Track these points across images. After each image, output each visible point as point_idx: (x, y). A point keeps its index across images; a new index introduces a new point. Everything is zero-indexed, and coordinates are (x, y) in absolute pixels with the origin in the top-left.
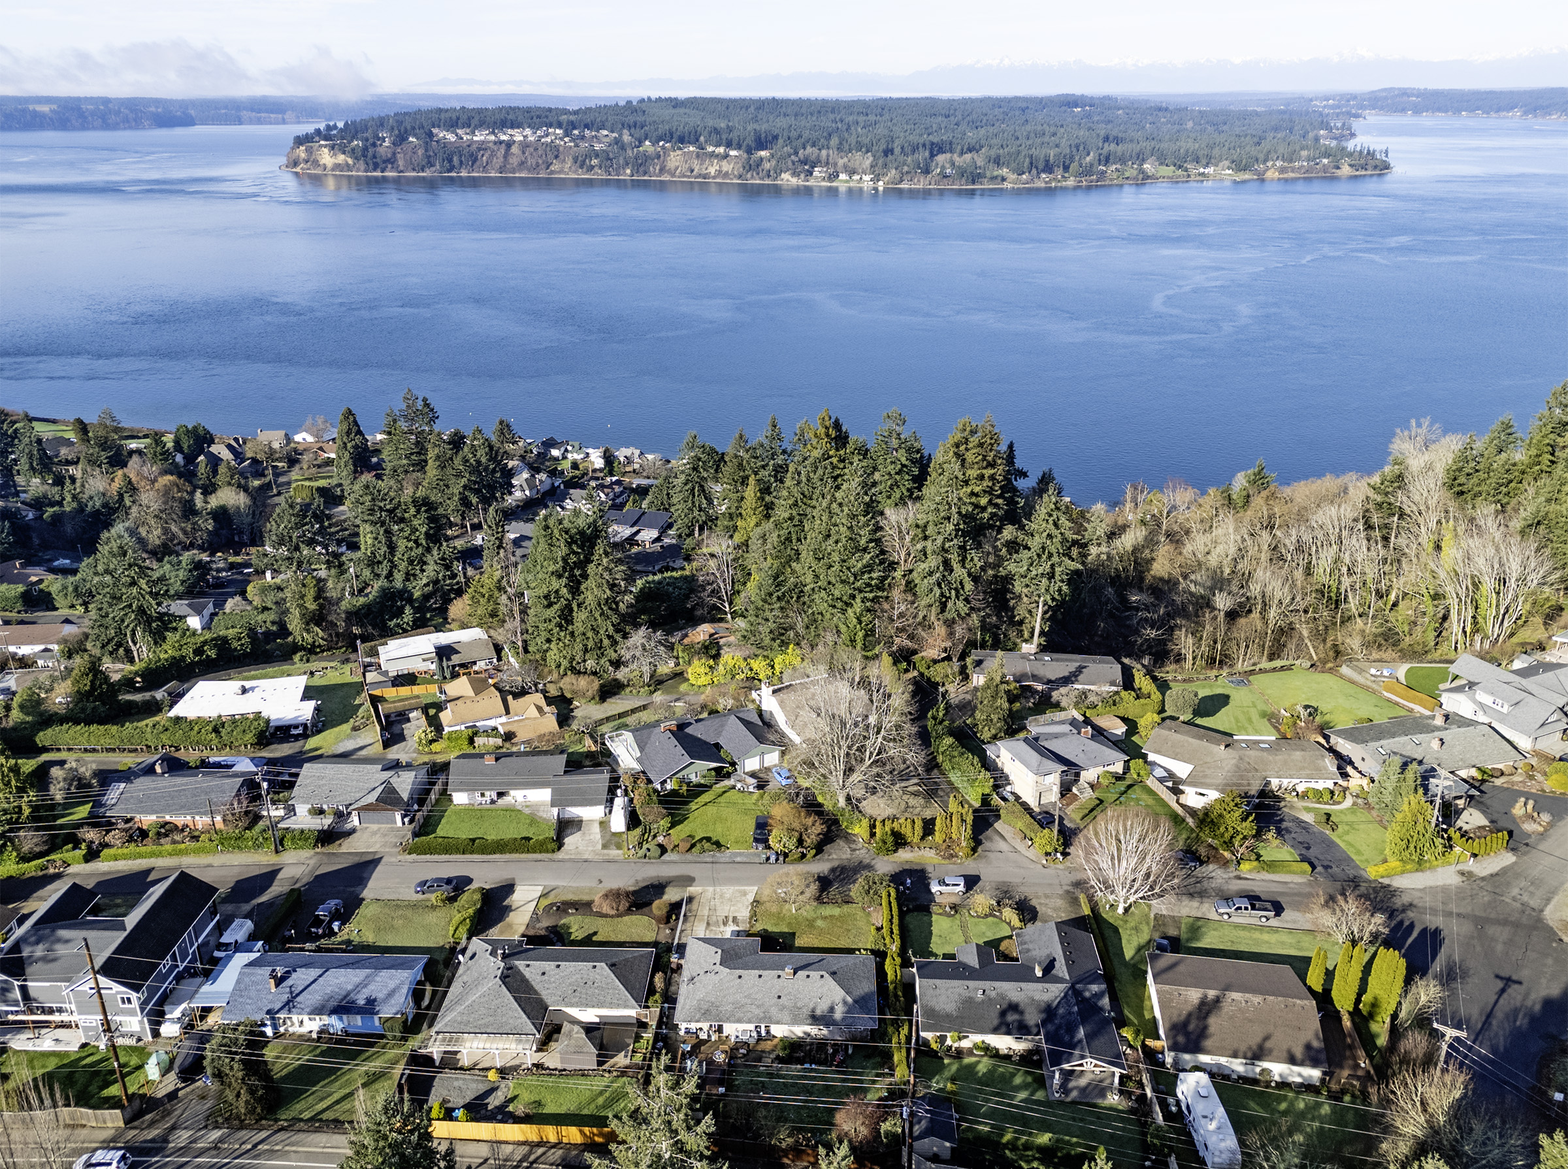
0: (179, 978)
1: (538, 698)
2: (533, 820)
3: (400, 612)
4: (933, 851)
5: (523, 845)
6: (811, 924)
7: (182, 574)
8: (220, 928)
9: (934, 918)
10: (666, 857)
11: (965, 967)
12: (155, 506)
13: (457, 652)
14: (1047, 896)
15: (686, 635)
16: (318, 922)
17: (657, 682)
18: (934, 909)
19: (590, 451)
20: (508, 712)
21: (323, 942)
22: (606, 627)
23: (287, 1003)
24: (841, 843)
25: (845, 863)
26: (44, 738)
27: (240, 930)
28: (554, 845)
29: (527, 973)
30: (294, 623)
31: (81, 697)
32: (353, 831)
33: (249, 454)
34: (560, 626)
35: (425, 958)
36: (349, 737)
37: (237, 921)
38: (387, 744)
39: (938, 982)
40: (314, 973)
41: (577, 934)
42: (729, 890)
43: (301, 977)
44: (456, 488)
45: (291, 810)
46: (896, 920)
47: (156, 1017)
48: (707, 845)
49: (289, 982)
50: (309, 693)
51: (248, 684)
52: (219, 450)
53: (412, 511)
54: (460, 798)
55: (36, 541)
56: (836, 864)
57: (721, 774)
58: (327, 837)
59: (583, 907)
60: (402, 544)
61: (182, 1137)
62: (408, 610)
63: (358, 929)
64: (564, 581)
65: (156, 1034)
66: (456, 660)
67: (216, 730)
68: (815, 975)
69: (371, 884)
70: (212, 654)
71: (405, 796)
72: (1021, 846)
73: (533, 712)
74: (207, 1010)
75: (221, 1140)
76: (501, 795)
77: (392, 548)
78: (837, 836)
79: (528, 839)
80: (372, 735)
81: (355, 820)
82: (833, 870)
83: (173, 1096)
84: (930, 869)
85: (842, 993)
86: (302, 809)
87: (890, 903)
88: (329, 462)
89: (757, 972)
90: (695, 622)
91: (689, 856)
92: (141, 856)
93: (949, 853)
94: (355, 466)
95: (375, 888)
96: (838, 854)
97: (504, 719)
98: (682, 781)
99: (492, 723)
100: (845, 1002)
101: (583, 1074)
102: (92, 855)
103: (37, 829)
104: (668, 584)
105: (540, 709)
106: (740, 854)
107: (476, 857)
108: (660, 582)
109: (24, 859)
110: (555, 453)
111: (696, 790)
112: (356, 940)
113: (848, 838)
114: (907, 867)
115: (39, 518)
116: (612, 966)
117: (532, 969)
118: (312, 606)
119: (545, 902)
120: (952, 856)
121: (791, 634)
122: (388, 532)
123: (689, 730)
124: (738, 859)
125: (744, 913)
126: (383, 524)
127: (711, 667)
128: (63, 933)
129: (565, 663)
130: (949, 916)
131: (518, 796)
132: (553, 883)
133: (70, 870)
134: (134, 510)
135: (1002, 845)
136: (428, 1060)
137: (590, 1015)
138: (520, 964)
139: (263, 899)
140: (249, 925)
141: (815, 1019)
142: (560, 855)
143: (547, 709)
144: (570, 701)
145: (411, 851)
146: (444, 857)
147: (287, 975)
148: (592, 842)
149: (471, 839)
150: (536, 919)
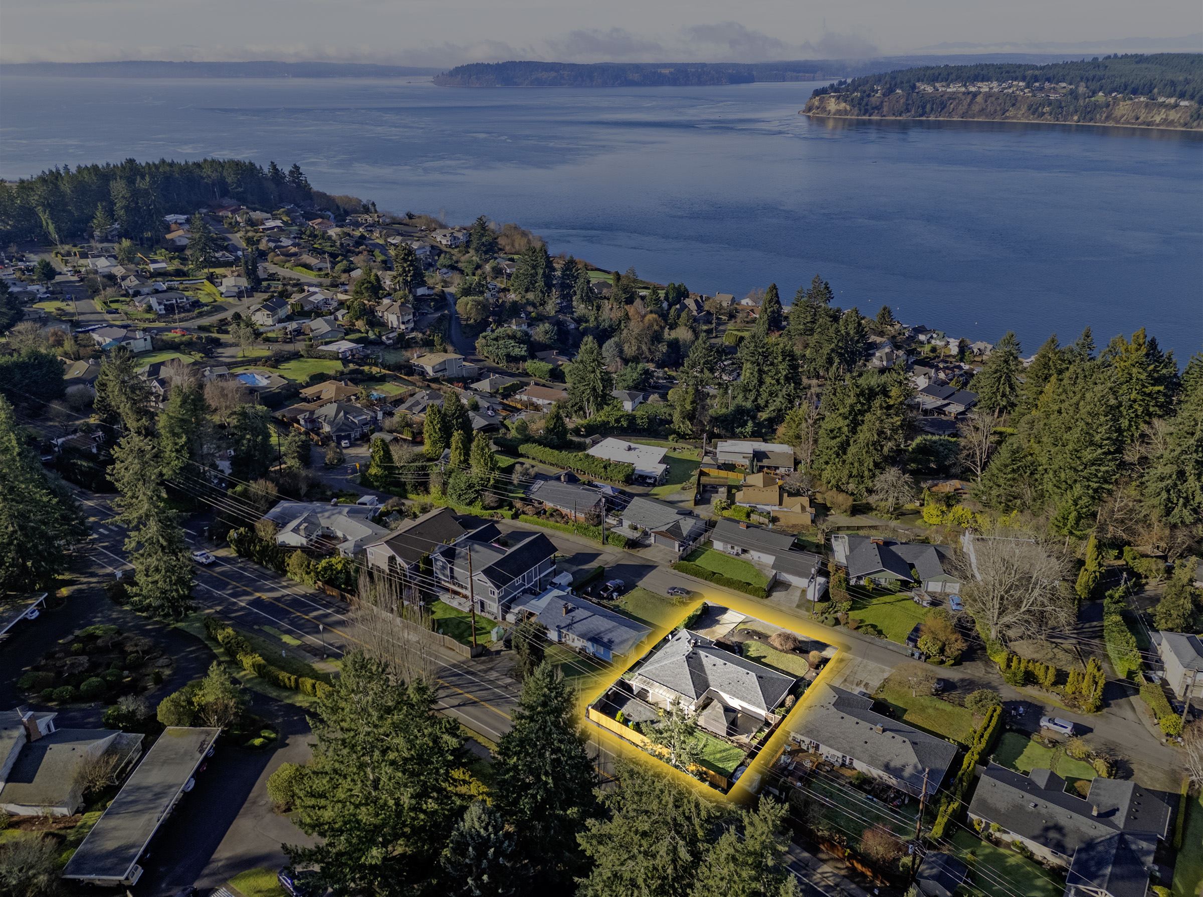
0: (525, 592)
1: (805, 501)
2: (759, 574)
3: (745, 424)
4: (1059, 697)
5: (745, 587)
6: (923, 709)
7: (635, 376)
8: (556, 573)
9: (1031, 743)
10: (838, 628)
11: (1031, 783)
12: (636, 331)
13: (768, 458)
14: (1150, 766)
15: (936, 485)
16: (606, 589)
17: (899, 512)
18: (1035, 737)
19: (951, 340)
20: (781, 504)
21: (605, 602)
22: (869, 462)
23: (569, 625)
24: (980, 664)
25: (976, 679)
26: (522, 449)
27: (565, 578)
28: (764, 594)
29: (704, 660)
30: (676, 417)
31: (549, 431)
32: (649, 546)
33: (706, 308)
34: (838, 455)
36: (678, 493)
37: (565, 573)
38: (697, 503)
39: (997, 782)
40: (587, 613)
41: (753, 652)
42: (872, 665)
43: (580, 613)
44: (826, 350)
45: (621, 523)
46: (989, 730)
47: (506, 609)
48: (870, 630)
49: (573, 614)
50: (665, 460)
51: (633, 445)
52: (690, 302)
53: (780, 359)
54: (718, 545)
55: (571, 342)
56: (967, 677)
57: (905, 585)
58: (632, 544)
59: (763, 637)
60: (768, 380)
61: (493, 675)
62: (750, 424)
63: (626, 602)
64: (847, 422)
65: (504, 619)
66: (765, 462)
67: (605, 467)
68: (899, 739)
69: (645, 579)
70: (625, 424)
71: (685, 533)
72: (1147, 721)
73: (798, 508)
74: (531, 614)
75: (510, 685)
76: (744, 551)
77: (761, 382)
78: (980, 659)
79: (749, 584)
80: (690, 495)
81: (652, 540)
82: (962, 680)
83: (498, 652)
84: (1048, 709)
85: (916, 760)
86: (626, 523)
87: (992, 716)
88: (754, 321)
89: (856, 720)
90: (949, 477)
91: (855, 633)
92: (537, 524)
93: (1073, 702)
94: (770, 325)
95: (647, 582)
96: (973, 670)
97: (777, 508)
98: (872, 581)
99: (768, 508)
100: (915, 767)
101: (716, 736)
102: (515, 516)
103: (495, 493)
104: (941, 445)
105: (803, 508)
106: (894, 645)
107: (713, 584)
108: (935, 442)
109: (485, 508)
110: (922, 337)
111: (881, 591)
112: (622, 607)
113: (988, 662)
114: (1029, 700)
115: (577, 329)
116: (760, 678)
117: (708, 660)
118: (689, 407)
119: (742, 627)
120: (1075, 706)
121: (1019, 502)
122: (760, 371)
123: (893, 548)
124: (891, 647)
125: (875, 683)
126: (758, 365)
127: (943, 512)
128: (477, 547)
129: (833, 482)
130: (1045, 746)
131: (754, 555)
132: (753, 617)
133: (504, 521)
134: (625, 331)
135: (1129, 714)
136: (629, 689)
137: (735, 703)
138: (702, 654)
139: (586, 567)
140: (570, 578)
141: (887, 768)
142: (767, 602)
143: (808, 509)
144: (829, 509)
145: (676, 567)
146: (693, 578)
147: (573, 609)
148: (791, 601)
149: (713, 572)
150: (731, 634)
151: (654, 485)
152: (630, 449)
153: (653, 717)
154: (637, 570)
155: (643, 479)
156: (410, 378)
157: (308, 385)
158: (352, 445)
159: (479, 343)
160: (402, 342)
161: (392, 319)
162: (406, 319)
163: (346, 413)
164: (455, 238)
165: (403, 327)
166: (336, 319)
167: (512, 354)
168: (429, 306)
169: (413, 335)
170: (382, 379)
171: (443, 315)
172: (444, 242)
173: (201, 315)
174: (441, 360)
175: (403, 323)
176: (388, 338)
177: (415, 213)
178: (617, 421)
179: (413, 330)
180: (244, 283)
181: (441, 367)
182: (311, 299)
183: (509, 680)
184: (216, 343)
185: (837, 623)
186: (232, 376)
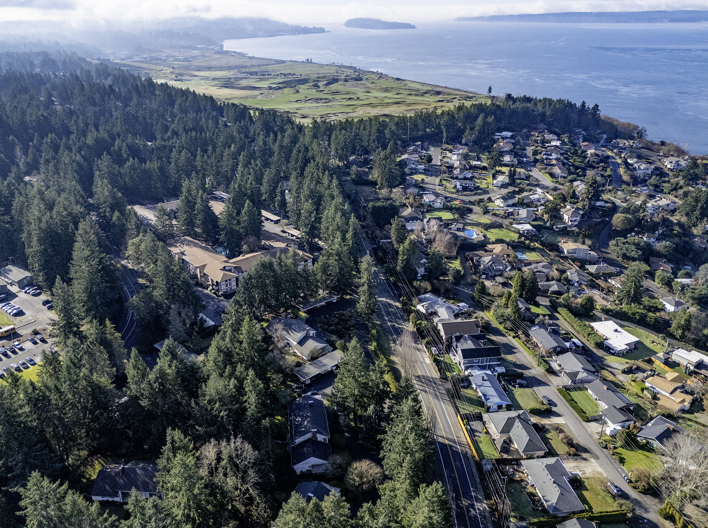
0: (479, 366)
1: (690, 398)
2: (596, 412)
5: (581, 412)
8: (499, 365)
10: (604, 450)
16: (516, 382)
23: (480, 386)
25: (645, 503)
26: (559, 309)
27: (501, 369)
28: (587, 420)
32: (558, 376)
35: (510, 403)
36: (620, 363)
38: (624, 372)
40: (490, 385)
41: (549, 435)
42: (599, 470)
43: (487, 383)
45: (556, 360)
46: (607, 514)
48: (620, 459)
49: (484, 382)
51: (619, 329)
54: (590, 391)
56: (641, 500)
58: (552, 372)
59: (561, 433)
63: (518, 390)
66: (703, 371)
67: (591, 334)
68: (558, 488)
69: (539, 388)
70: (638, 318)
71: (578, 378)
73: (680, 400)
74: (472, 375)
76: (599, 400)
78: (660, 499)
79: (585, 413)
81: (562, 374)
82: (635, 499)
85: (556, 499)
86: (558, 362)
89: (548, 474)
91: (610, 456)
92: (520, 344)
96: (649, 501)
97: (666, 394)
98: (648, 443)
99: (660, 392)
102: (515, 338)
105: (682, 402)
106: (624, 471)
107: (568, 405)
109: (505, 328)
111: (649, 449)
116: (531, 441)
117: (518, 426)
119: (559, 425)
124: (619, 470)
125: (590, 475)
128: (469, 340)
131: (601, 403)
132: (569, 425)
133: (508, 337)
136: (481, 417)
139: (518, 370)
140: (503, 370)
142: (584, 424)
143: (686, 403)
145: (559, 390)
146: (562, 398)
147: (486, 380)
148: (597, 429)
149: (573, 400)
150: (549, 425)
151: (613, 354)
152: (616, 331)
153: (480, 430)
154: (540, 383)
155: (608, 350)
156: (550, 253)
157: (493, 243)
158: (487, 278)
159: (612, 243)
160: (565, 232)
161: (566, 217)
162: (573, 219)
163: (493, 263)
164: (678, 165)
165: (570, 223)
166: (537, 211)
167: (628, 255)
168: (598, 214)
169: (574, 229)
170: (534, 250)
171: (603, 221)
172: (669, 166)
173: (475, 194)
174: (575, 248)
175: (571, 221)
176: (557, 228)
177: (668, 141)
178: (633, 314)
179: (576, 226)
180: (507, 180)
181: (574, 251)
182: (531, 197)
183: (444, 392)
184: (470, 211)
185: (606, 448)
186: (463, 230)
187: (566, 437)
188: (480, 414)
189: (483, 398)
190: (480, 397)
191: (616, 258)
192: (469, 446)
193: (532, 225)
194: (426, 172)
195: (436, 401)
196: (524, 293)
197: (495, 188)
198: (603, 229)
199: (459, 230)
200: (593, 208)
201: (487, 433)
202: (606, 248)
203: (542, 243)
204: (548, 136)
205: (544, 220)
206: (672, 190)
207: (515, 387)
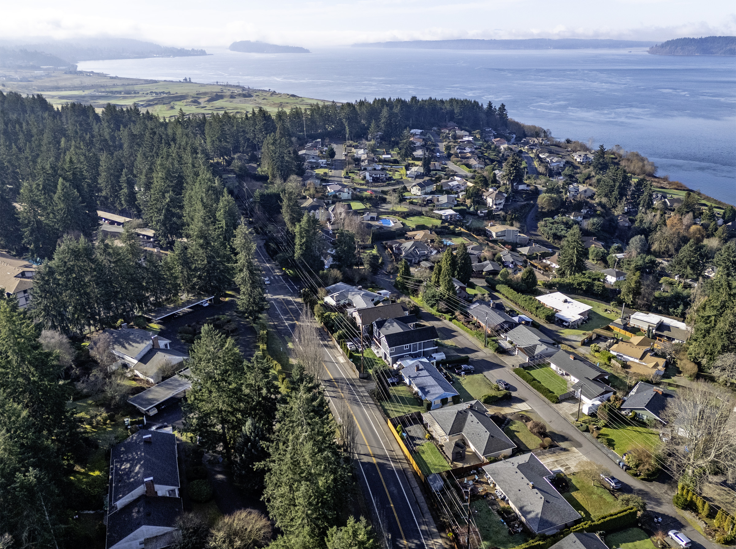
0: (410, 355)
1: (662, 361)
2: (566, 389)
5: (547, 392)
6: (591, 493)
8: (436, 351)
10: (586, 434)
13: (669, 330)
16: (461, 368)
18: (654, 537)
21: (453, 375)
23: (416, 377)
24: (667, 486)
25: (652, 493)
26: (499, 287)
27: (439, 356)
28: (557, 401)
29: (469, 417)
31: (523, 280)
32: (512, 355)
34: (704, 336)
35: (458, 394)
36: (578, 335)
37: (442, 353)
38: (584, 344)
39: (578, 541)
40: (427, 374)
42: (585, 460)
43: (424, 373)
45: (506, 338)
46: (612, 517)
48: (607, 442)
49: (420, 372)
50: (586, 313)
51: (569, 299)
54: (553, 366)
56: (647, 490)
58: (503, 351)
59: (527, 420)
63: (466, 379)
64: (716, 313)
65: (392, 366)
66: (666, 333)
67: (538, 308)
68: (540, 495)
69: (491, 371)
71: (536, 353)
73: (652, 365)
76: (567, 375)
78: (669, 484)
79: (552, 392)
80: (584, 339)
81: (516, 352)
85: (540, 511)
86: (508, 339)
87: (625, 511)
89: (523, 476)
91: (594, 440)
93: (711, 533)
95: (491, 373)
96: (655, 488)
97: (635, 360)
99: (629, 359)
100: (537, 514)
101: (446, 458)
102: (452, 320)
105: (656, 365)
106: (614, 454)
107: (529, 386)
109: (438, 311)
111: (638, 423)
112: (459, 379)
114: (676, 518)
116: (491, 436)
117: (471, 418)
119: (523, 413)
124: (610, 456)
125: (577, 469)
128: (395, 324)
130: (656, 545)
131: (570, 378)
132: (536, 410)
133: (445, 321)
134: (659, 233)
136: (421, 418)
137: (473, 448)
140: (444, 357)
141: (521, 509)
142: (554, 405)
143: (660, 367)
144: (679, 372)
145: (516, 371)
146: (520, 379)
147: (422, 370)
148: (571, 410)
149: (534, 379)
150: (512, 414)
151: (567, 327)
152: (566, 301)
153: (421, 436)
154: (491, 366)
155: (561, 322)
156: (478, 237)
157: (413, 230)
158: (411, 266)
159: (541, 223)
160: (491, 216)
161: (490, 201)
162: (498, 202)
163: (416, 247)
164: (587, 158)
165: (495, 207)
166: (458, 197)
167: (559, 234)
168: (522, 197)
169: (499, 212)
170: (460, 234)
171: (527, 204)
172: (578, 160)
173: (388, 185)
174: (503, 229)
175: (496, 205)
176: (481, 212)
178: (579, 284)
179: (501, 209)
180: (422, 170)
181: (503, 234)
182: (450, 183)
183: (367, 394)
184: (384, 201)
185: (587, 430)
186: (378, 219)
187: (537, 425)
188: (419, 414)
189: (420, 394)
190: (416, 393)
191: (546, 239)
192: (408, 460)
193: (455, 210)
194: (329, 166)
195: (356, 408)
196: (456, 273)
197: (410, 179)
198: (530, 211)
199: (372, 219)
200: (516, 192)
201: (432, 438)
202: (535, 231)
203: (468, 228)
204: (459, 133)
205: (467, 206)
206: (586, 179)
207: (459, 374)
